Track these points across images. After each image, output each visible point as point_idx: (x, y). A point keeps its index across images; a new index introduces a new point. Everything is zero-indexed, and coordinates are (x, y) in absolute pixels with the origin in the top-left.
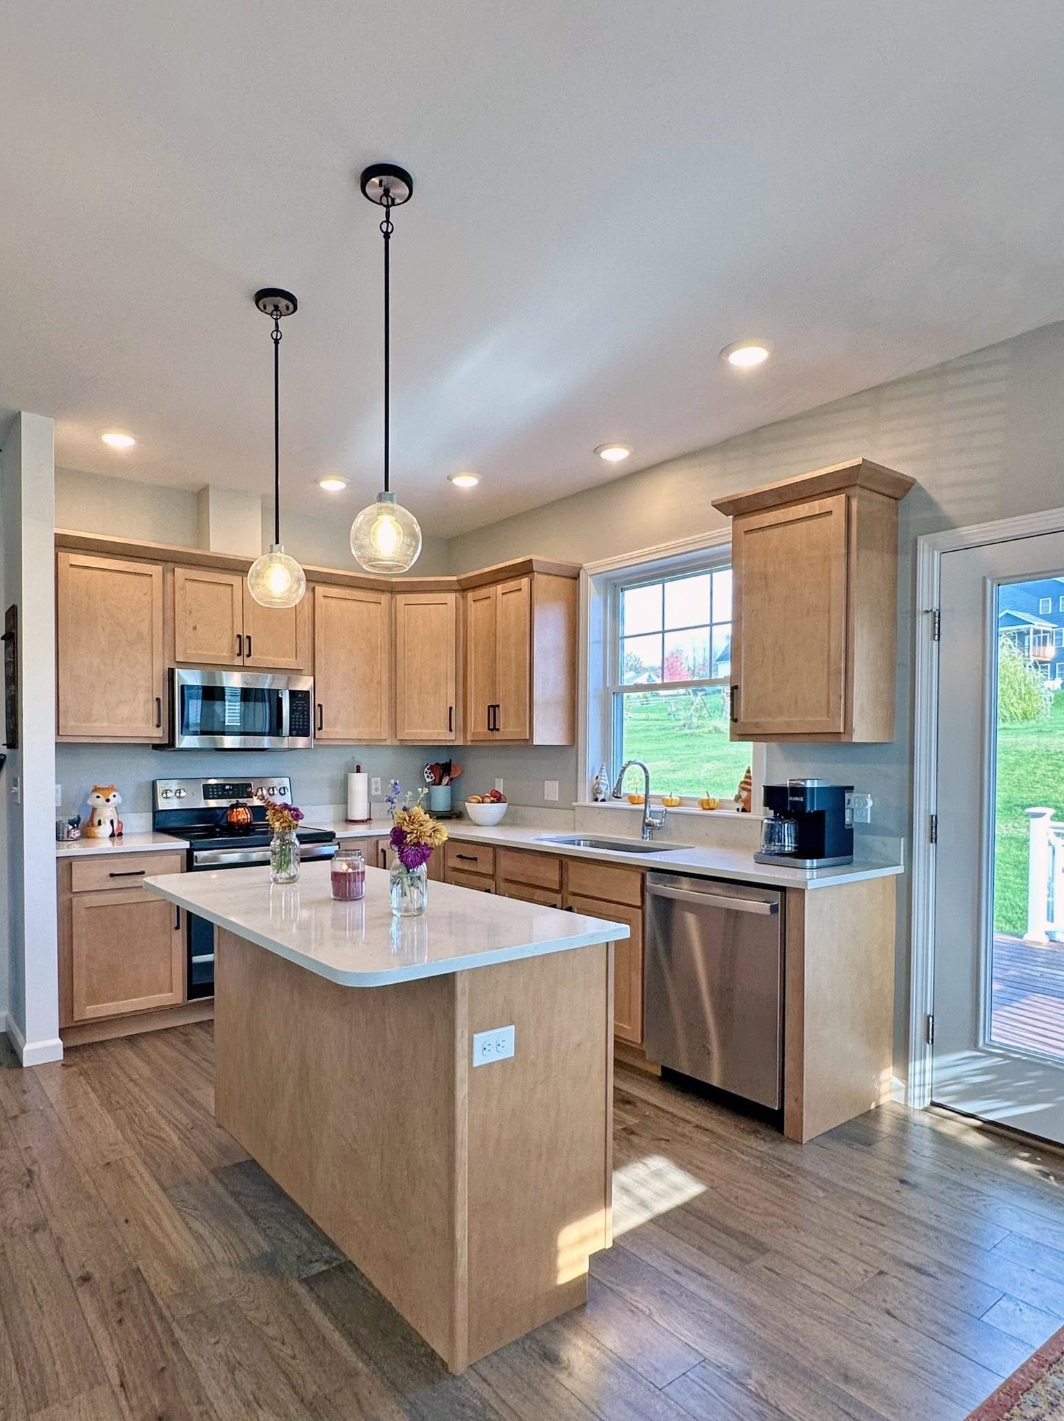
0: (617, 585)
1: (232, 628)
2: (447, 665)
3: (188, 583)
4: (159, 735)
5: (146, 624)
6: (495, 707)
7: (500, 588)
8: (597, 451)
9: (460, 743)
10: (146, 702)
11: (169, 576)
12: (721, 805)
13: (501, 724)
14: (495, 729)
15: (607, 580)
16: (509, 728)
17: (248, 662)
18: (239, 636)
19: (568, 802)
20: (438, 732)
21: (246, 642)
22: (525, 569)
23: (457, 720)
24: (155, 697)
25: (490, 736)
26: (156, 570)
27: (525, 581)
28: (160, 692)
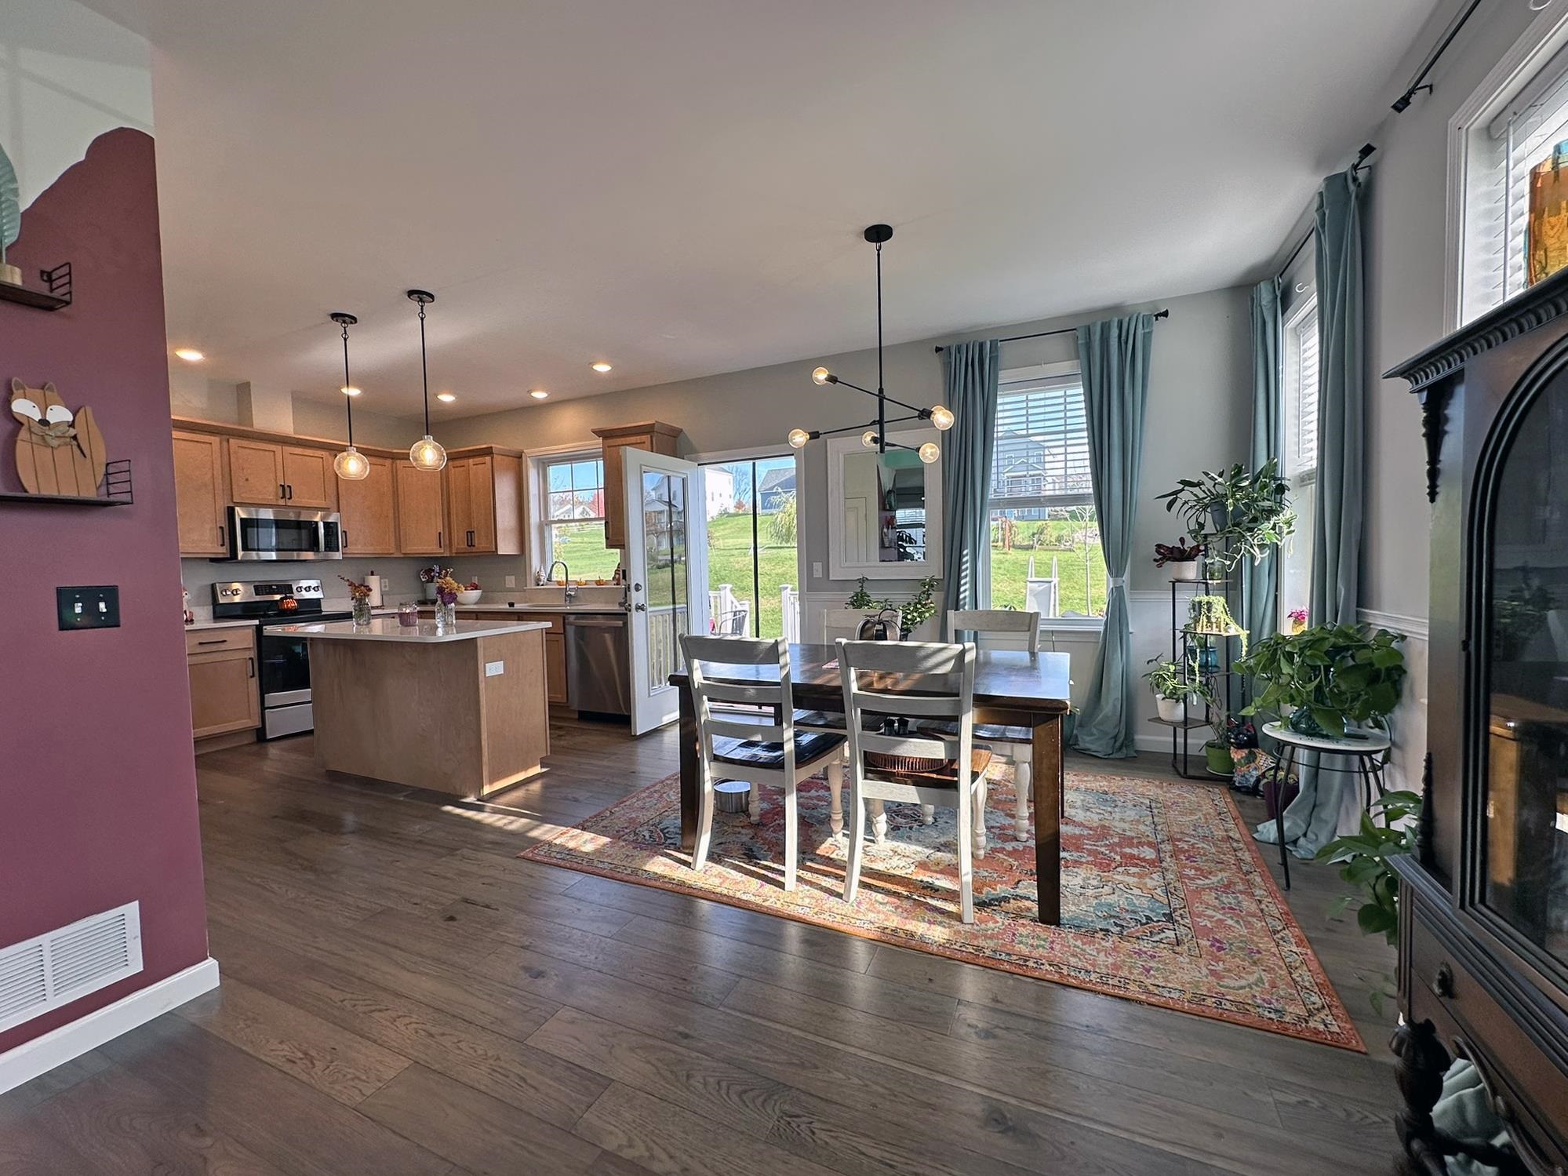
0: (544, 464)
1: (276, 480)
2: (437, 506)
3: (241, 450)
4: (223, 551)
5: (209, 475)
6: (471, 532)
7: (471, 461)
8: (530, 392)
9: (447, 554)
10: (211, 529)
11: (225, 444)
12: (607, 582)
13: (476, 542)
14: (472, 546)
15: (539, 459)
16: (481, 544)
17: (289, 503)
18: (283, 486)
19: (521, 587)
20: (431, 548)
21: (287, 490)
22: (488, 452)
23: (445, 540)
24: (219, 525)
25: (470, 549)
26: (215, 440)
27: (488, 459)
28: (223, 522)
